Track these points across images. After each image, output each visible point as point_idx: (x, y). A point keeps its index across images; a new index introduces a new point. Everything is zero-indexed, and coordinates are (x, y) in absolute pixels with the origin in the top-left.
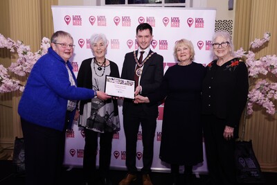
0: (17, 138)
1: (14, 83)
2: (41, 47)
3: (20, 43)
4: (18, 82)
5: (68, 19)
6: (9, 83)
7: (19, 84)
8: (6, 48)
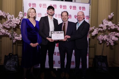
0: (5, 55)
1: (5, 31)
2: (19, 16)
3: (8, 14)
4: (7, 31)
5: (30, 4)
6: (3, 31)
7: (8, 32)
8: (2, 16)
